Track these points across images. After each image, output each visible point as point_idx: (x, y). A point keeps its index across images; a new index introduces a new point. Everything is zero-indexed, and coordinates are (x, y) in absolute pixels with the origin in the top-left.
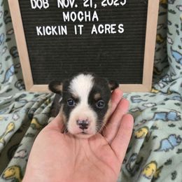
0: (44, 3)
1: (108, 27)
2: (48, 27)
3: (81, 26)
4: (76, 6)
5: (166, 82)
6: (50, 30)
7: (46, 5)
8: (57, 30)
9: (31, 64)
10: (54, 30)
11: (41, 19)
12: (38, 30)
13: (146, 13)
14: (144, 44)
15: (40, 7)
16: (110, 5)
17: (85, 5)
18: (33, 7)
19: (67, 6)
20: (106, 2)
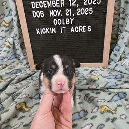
1: (81, 28)
2: (44, 29)
4: (61, 15)
6: (45, 31)
7: (42, 15)
9: (33, 52)
11: (39, 24)
12: (37, 31)
13: (105, 19)
14: (104, 38)
15: (38, 17)
16: (83, 14)
17: (67, 15)
18: (34, 17)
19: (55, 16)
20: (80, 13)
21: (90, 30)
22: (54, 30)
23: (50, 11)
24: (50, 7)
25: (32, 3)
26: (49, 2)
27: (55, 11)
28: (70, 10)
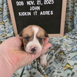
1: (47, 12)
2: (23, 13)
3: (36, 12)
4: (34, 4)
7: (22, 4)
8: (27, 14)
9: (17, 27)
11: (21, 10)
13: (62, 7)
14: (61, 19)
15: (20, 5)
16: (48, 4)
17: (38, 4)
18: (17, 5)
19: (31, 4)
20: (46, 3)
21: (52, 13)
23: (27, 2)
27: (30, 1)
28: (40, 1)
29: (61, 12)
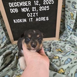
0: (16, 10)
1: (42, 18)
2: (18, 20)
4: (29, 11)
5: (64, 37)
6: (19, 21)
7: (17, 11)
8: (22, 20)
10: (21, 20)
11: (15, 17)
12: (14, 21)
13: (57, 13)
15: (14, 12)
16: (43, 10)
17: (33, 11)
18: (11, 12)
19: (25, 11)
20: (41, 9)
21: (48, 19)
22: (25, 20)
23: (22, 9)
24: (21, 6)
25: (9, 3)
26: (21, 3)
27: (25, 8)
28: (35, 8)
29: (57, 18)
